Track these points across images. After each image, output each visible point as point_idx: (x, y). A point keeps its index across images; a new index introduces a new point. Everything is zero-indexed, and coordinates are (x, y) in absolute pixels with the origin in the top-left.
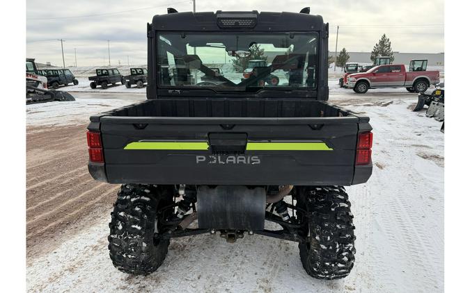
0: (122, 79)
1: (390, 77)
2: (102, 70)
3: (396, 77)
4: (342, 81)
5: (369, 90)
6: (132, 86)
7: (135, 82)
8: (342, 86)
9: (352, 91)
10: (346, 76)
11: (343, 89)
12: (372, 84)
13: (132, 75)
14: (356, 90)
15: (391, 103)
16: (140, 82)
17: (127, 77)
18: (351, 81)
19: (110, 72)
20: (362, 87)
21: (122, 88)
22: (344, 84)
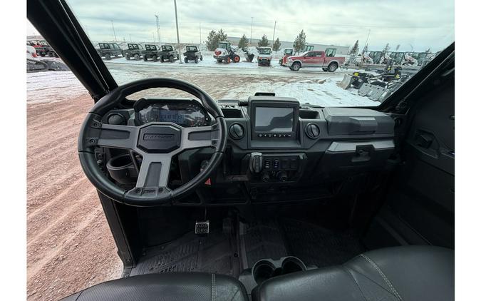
0: (122, 52)
1: (315, 60)
2: (104, 44)
3: (318, 60)
4: (281, 61)
5: (300, 69)
6: (131, 58)
7: (133, 55)
8: (282, 65)
9: (289, 69)
10: (285, 58)
11: (282, 67)
12: (302, 65)
13: (130, 49)
14: (292, 69)
15: (325, 81)
16: (137, 55)
17: (126, 51)
18: (290, 62)
19: (111, 46)
20: (296, 67)
21: (123, 60)
22: (283, 64)
